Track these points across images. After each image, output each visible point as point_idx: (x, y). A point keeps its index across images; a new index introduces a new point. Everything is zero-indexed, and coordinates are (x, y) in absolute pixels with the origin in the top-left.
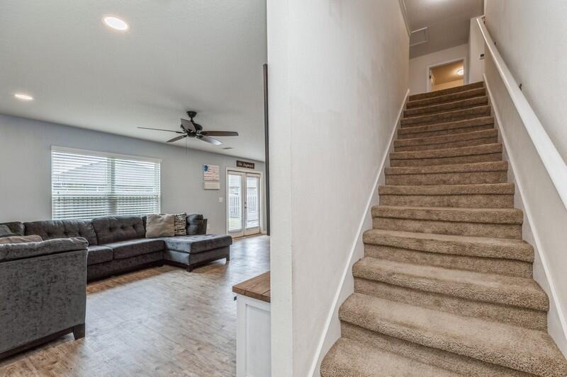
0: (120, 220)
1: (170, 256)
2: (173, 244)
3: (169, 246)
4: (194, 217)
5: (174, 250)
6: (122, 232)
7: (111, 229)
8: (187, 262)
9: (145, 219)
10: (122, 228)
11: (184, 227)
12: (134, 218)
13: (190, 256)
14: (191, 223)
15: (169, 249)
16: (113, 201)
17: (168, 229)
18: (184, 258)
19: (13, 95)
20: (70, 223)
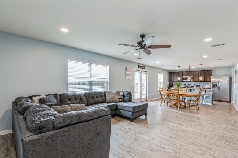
0: (95, 93)
1: (120, 112)
2: (122, 106)
3: (120, 107)
4: (127, 93)
5: (122, 110)
6: (97, 99)
7: (92, 98)
8: (131, 117)
9: (104, 93)
10: (97, 97)
11: (122, 97)
12: (101, 93)
13: (132, 114)
14: (125, 95)
15: (119, 109)
16: (91, 84)
17: (116, 98)
18: (129, 114)
19: (60, 29)
20: (77, 95)
